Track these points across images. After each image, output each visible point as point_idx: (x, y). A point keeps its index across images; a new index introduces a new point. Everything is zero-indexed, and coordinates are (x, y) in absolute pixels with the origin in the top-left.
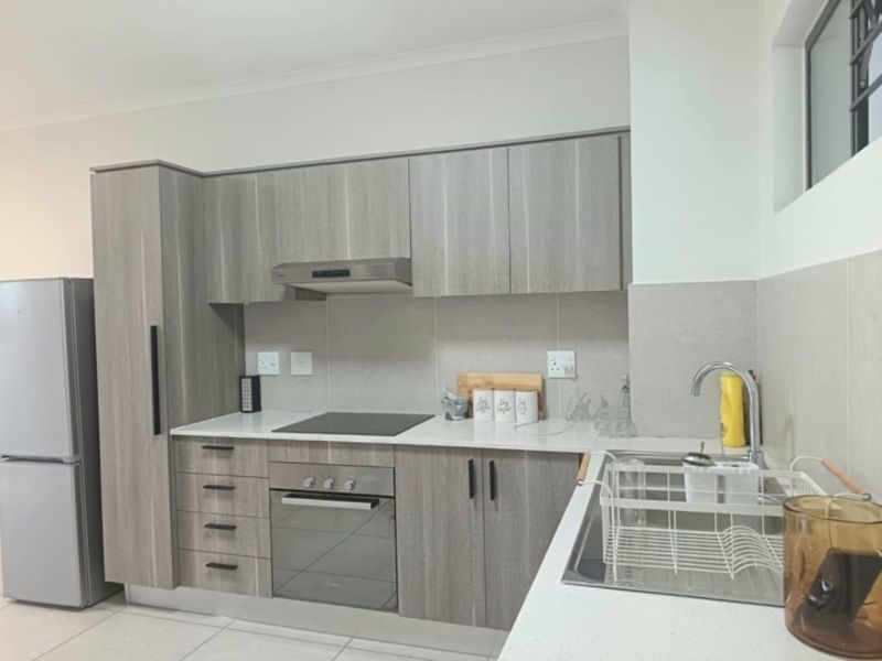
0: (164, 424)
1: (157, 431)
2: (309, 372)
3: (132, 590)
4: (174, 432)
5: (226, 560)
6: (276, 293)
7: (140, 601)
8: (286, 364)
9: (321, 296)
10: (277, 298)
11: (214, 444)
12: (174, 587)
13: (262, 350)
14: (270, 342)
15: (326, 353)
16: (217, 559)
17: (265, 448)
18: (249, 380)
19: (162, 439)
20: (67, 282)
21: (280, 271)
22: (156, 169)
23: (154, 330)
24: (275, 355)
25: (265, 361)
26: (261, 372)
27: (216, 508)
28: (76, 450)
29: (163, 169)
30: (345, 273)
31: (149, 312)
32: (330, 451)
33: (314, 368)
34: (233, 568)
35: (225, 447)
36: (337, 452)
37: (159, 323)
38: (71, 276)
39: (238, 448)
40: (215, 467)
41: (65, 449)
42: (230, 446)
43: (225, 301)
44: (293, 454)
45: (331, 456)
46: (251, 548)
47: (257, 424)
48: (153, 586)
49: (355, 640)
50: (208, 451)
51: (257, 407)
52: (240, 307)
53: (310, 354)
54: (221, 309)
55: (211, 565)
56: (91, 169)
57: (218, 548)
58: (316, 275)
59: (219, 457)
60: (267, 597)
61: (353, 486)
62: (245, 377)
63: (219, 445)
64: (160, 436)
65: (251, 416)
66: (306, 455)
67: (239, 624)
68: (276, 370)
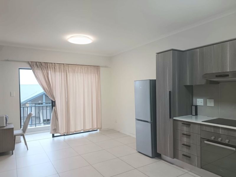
0: (172, 116)
1: (170, 118)
2: (213, 106)
3: (163, 156)
4: (174, 118)
5: (187, 154)
6: (203, 82)
7: (165, 159)
8: (205, 103)
9: (217, 83)
10: (203, 84)
11: (185, 123)
12: (174, 158)
13: (198, 98)
14: (200, 97)
15: (219, 101)
16: (185, 153)
17: (200, 126)
18: (194, 107)
19: (171, 120)
20: (150, 80)
21: (205, 76)
22: (172, 51)
23: (170, 92)
24: (202, 100)
25: (200, 102)
26: (198, 104)
27: (185, 140)
28: (151, 120)
30: (228, 75)
31: (169, 88)
32: (220, 130)
34: (190, 157)
35: (188, 124)
36: (223, 130)
37: (171, 90)
38: (151, 79)
39: (192, 125)
40: (185, 129)
41: (149, 119)
42: (189, 124)
43: (188, 85)
44: (208, 129)
45: (221, 131)
46: (195, 152)
47: (196, 119)
48: (168, 156)
50: (183, 124)
51: (196, 114)
52: (192, 86)
53: (213, 100)
54: (187, 87)
55: (183, 155)
56: (156, 53)
57: (185, 151)
58: (217, 76)
59: (186, 126)
60: (199, 168)
61: (229, 142)
62: (193, 106)
63: (186, 123)
64: (171, 119)
65: (194, 117)
66: (212, 130)
67: (190, 173)
68: (202, 104)
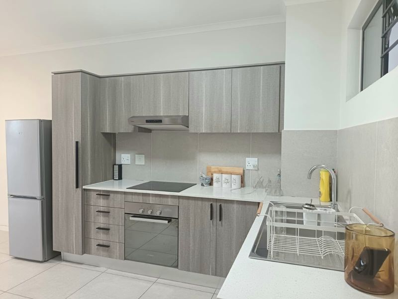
0: (80, 184)
1: (77, 187)
2: (143, 164)
3: (64, 254)
4: (84, 187)
5: (105, 243)
6: (130, 129)
7: (68, 259)
8: (133, 160)
9: (149, 131)
10: (130, 131)
11: (102, 193)
12: (82, 254)
13: (123, 154)
14: (126, 150)
15: (150, 157)
16: (101, 243)
17: (124, 196)
18: (117, 166)
19: (79, 190)
20: (41, 121)
21: (132, 119)
22: (80, 73)
23: (77, 143)
24: (129, 155)
25: (124, 158)
26: (122, 163)
27: (102, 221)
28: (42, 194)
29: (83, 74)
30: (160, 121)
31: (75, 135)
32: (151, 198)
33: (145, 162)
34: (108, 246)
35: (106, 195)
36: (154, 198)
37: (79, 140)
38: (42, 118)
39: (112, 195)
40: (102, 203)
41: (38, 194)
42: (108, 194)
43: (108, 132)
44: (135, 199)
45: (151, 200)
46: (116, 238)
47: (120, 185)
48: (73, 253)
49: (159, 279)
50: (99, 196)
51: (120, 178)
52: (114, 134)
53: (144, 156)
54: (106, 135)
55: (99, 245)
56: (52, 73)
57: (102, 237)
58: (147, 121)
59: (103, 199)
60: (122, 259)
61: (160, 213)
62: (115, 165)
63: (104, 194)
64: (78, 189)
65: (117, 181)
66: (141, 199)
67: (109, 271)
68: (129, 162)
